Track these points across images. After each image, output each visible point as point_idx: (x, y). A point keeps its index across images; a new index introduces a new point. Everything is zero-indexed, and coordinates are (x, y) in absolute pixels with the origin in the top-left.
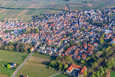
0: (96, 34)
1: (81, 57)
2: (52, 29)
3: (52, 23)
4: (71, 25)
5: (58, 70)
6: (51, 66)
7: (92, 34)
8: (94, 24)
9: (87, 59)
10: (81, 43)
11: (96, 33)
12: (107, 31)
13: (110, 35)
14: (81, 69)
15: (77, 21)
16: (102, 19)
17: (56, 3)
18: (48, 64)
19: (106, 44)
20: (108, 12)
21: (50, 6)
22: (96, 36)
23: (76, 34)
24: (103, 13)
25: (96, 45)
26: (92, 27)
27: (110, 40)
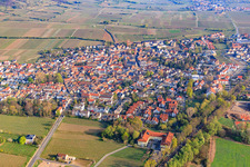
0: (176, 82)
1: (159, 119)
2: (87, 74)
3: (86, 63)
4: (125, 67)
5: (122, 141)
6: (107, 136)
7: (168, 81)
8: (169, 65)
9: (171, 122)
10: (152, 97)
11: (176, 79)
12: (196, 77)
13: (202, 83)
14: (164, 137)
15: (134, 60)
16: (181, 57)
17: (84, 28)
18: (99, 134)
19: (198, 97)
20: (190, 45)
21: (71, 32)
22: (178, 85)
23: (139, 83)
24: (181, 47)
25: (180, 99)
26: (165, 70)
27: (204, 91)
